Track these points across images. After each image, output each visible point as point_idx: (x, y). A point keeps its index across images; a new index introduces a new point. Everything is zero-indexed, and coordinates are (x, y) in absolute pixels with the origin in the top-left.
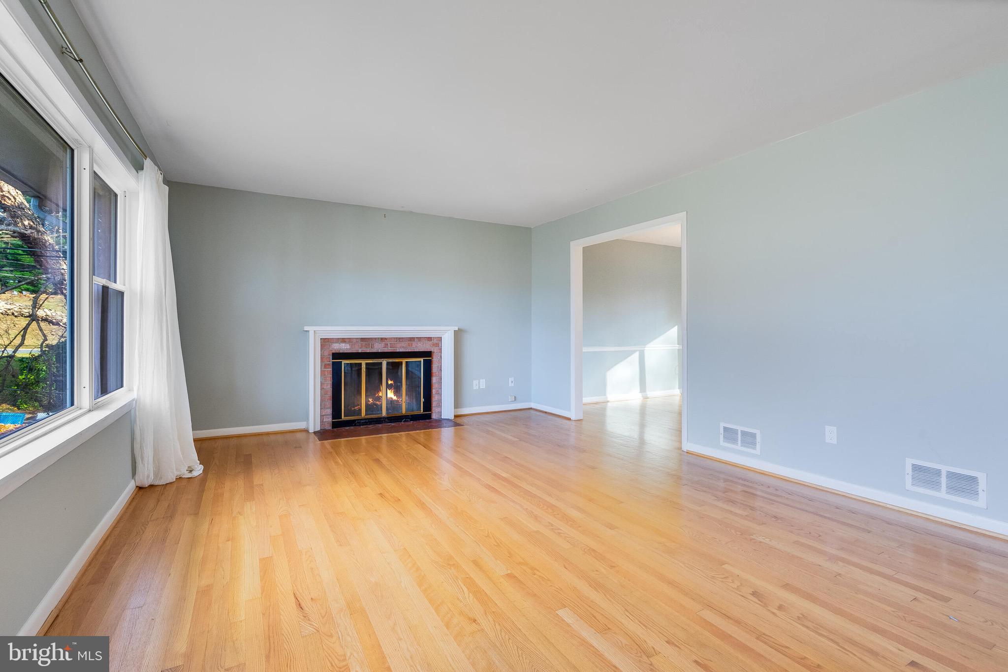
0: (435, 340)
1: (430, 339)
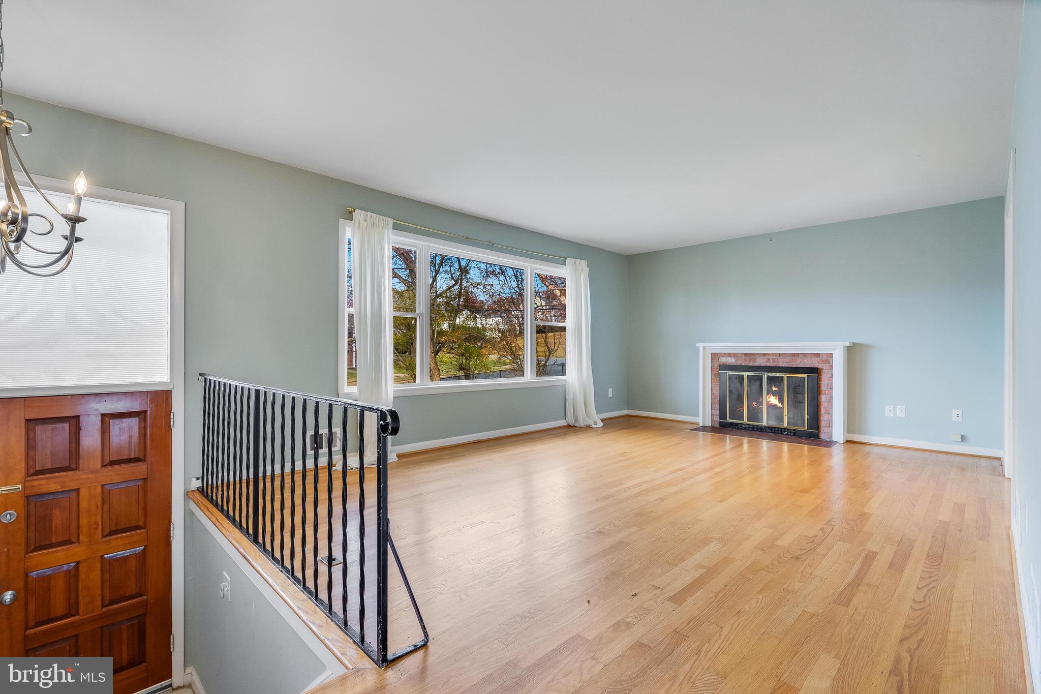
0: (824, 356)
1: (818, 355)
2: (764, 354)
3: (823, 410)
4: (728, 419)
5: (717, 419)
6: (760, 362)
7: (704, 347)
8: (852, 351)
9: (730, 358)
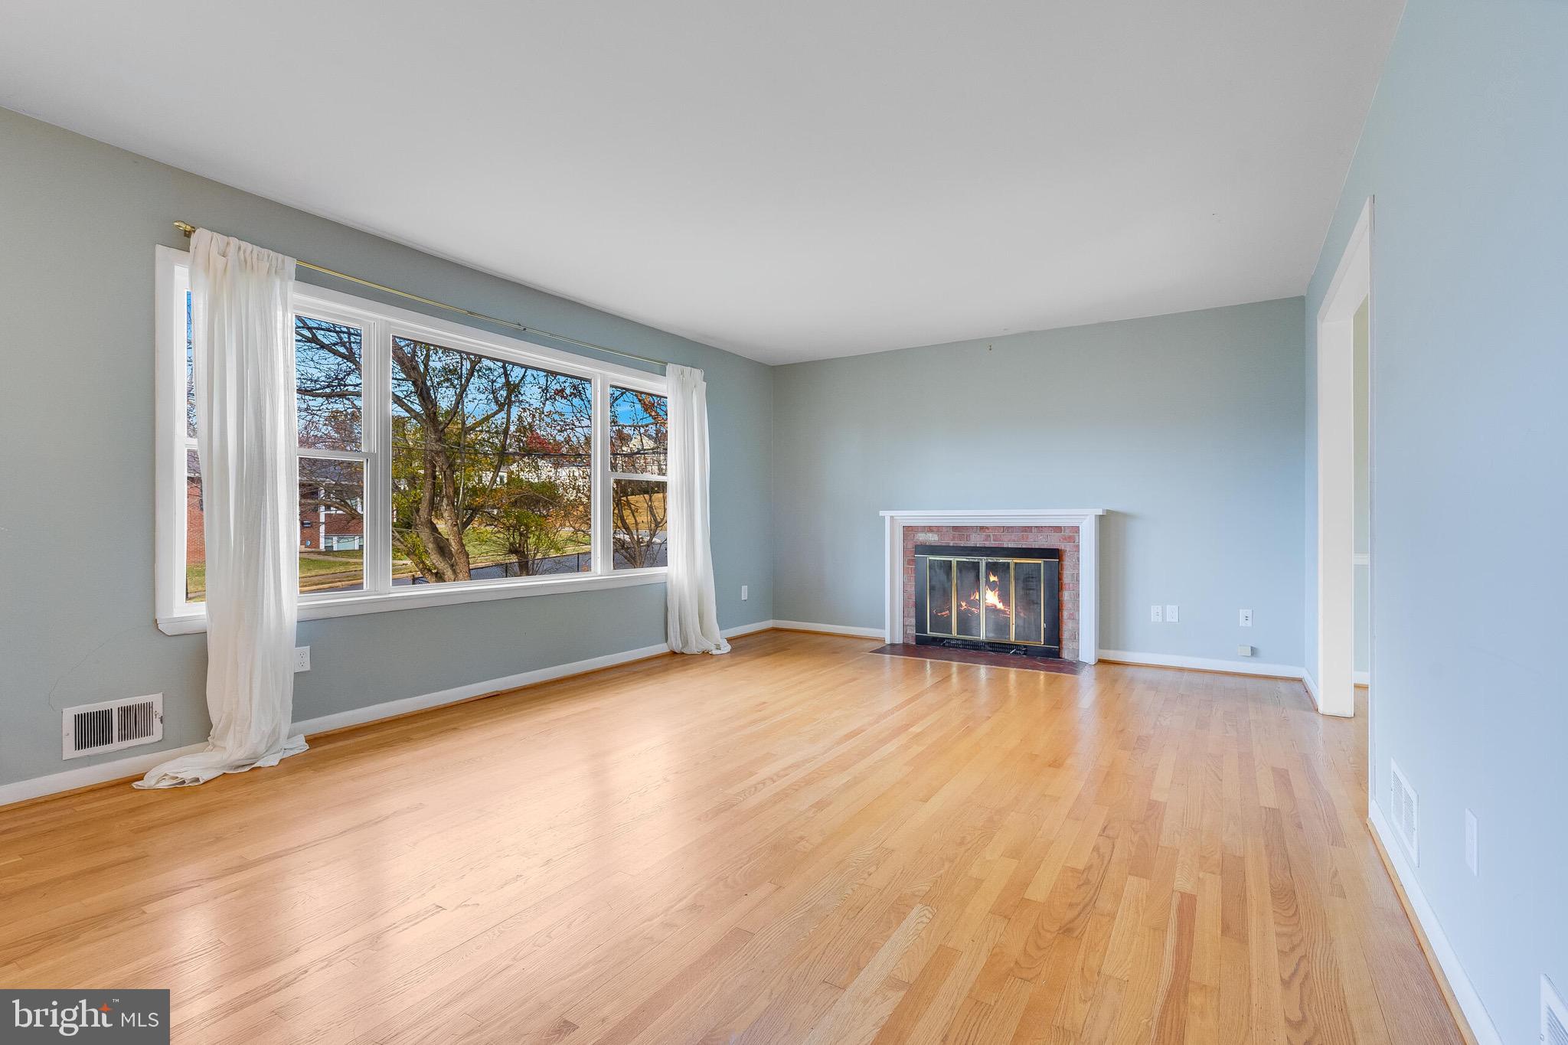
0: (1067, 531)
1: (1058, 529)
2: (982, 528)
3: (1065, 614)
4: (928, 632)
5: (912, 631)
6: (976, 540)
7: (892, 517)
8: (1106, 522)
9: (930, 535)
